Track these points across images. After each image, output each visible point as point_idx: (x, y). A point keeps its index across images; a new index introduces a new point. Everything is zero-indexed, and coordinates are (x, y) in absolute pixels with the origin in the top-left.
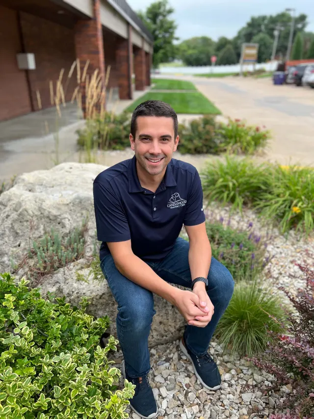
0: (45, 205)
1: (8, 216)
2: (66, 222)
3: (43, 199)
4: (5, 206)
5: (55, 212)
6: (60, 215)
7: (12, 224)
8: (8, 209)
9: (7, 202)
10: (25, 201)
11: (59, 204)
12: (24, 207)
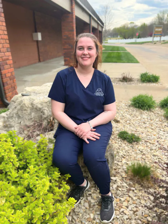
0: (35, 102)
1: (16, 107)
2: (46, 112)
3: (34, 99)
4: (15, 102)
5: (39, 106)
6: (42, 108)
7: (17, 111)
8: (16, 104)
9: (16, 100)
10: (25, 100)
11: (42, 102)
12: (24, 103)
